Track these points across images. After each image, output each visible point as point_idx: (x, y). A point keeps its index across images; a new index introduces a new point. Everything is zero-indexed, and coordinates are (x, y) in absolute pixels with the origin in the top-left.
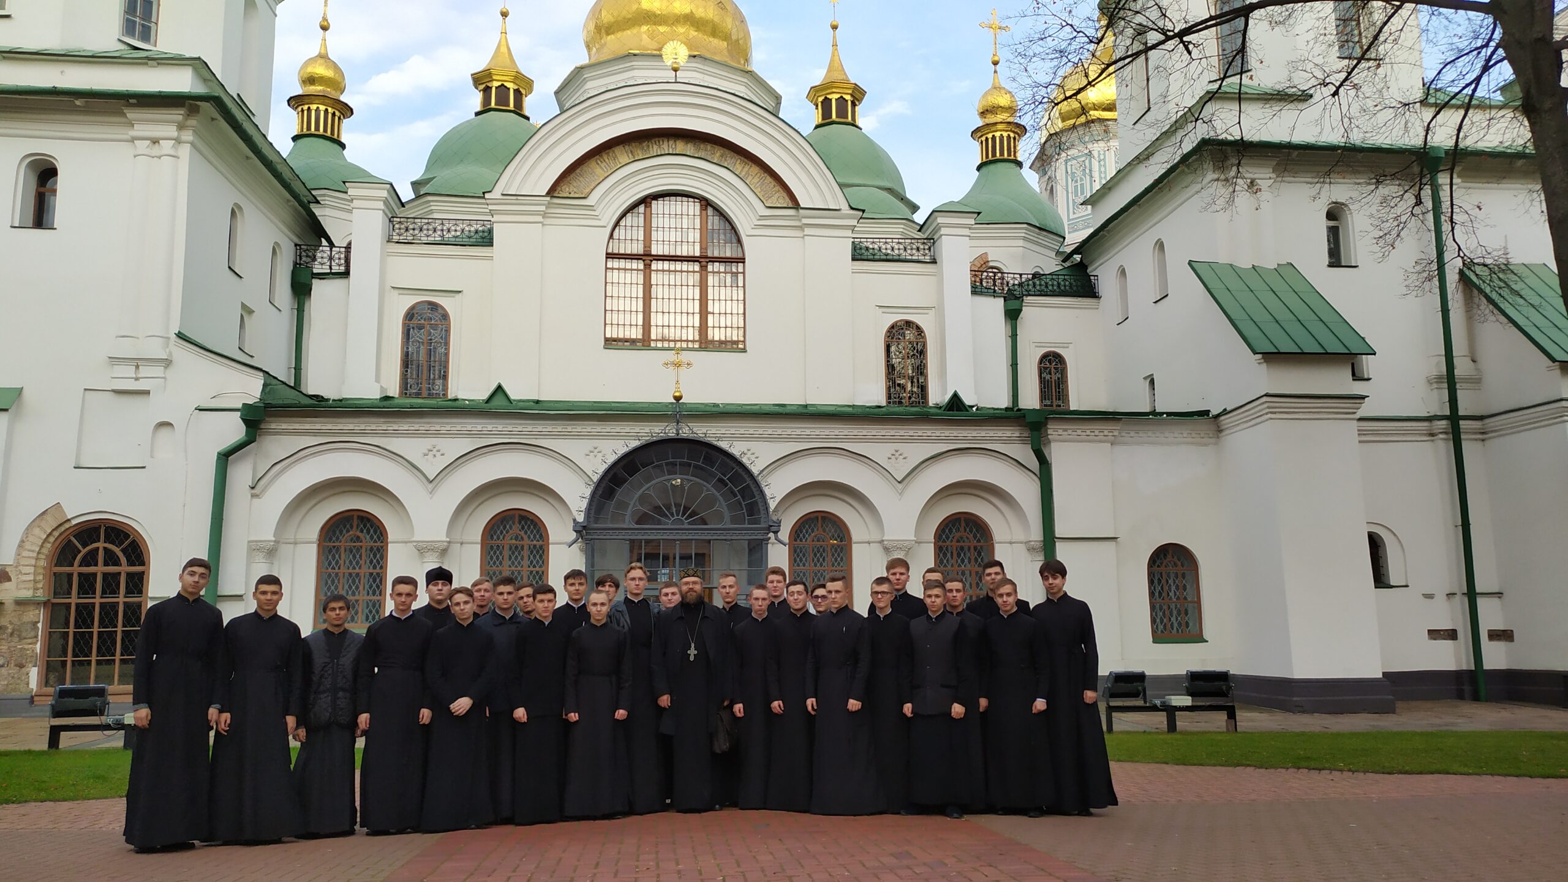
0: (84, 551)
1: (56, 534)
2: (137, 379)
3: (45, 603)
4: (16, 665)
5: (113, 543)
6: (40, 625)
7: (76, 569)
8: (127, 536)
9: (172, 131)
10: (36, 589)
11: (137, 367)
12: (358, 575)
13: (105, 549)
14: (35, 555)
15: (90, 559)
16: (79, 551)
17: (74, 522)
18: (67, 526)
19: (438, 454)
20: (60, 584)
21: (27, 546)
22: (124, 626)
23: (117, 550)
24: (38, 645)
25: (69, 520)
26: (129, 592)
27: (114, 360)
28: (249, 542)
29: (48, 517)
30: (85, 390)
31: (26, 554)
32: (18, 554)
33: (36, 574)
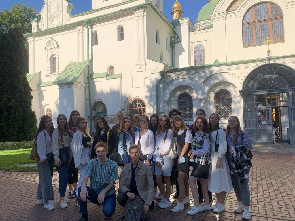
2: (140, 69)
3: (130, 115)
7: (134, 108)
8: (142, 101)
10: (128, 112)
11: (140, 66)
12: (186, 107)
13: (138, 104)
15: (136, 106)
17: (133, 99)
19: (202, 78)
21: (126, 104)
26: (143, 112)
28: (164, 101)
29: (129, 98)
30: (132, 72)
31: (126, 106)
32: (124, 106)
33: (128, 109)
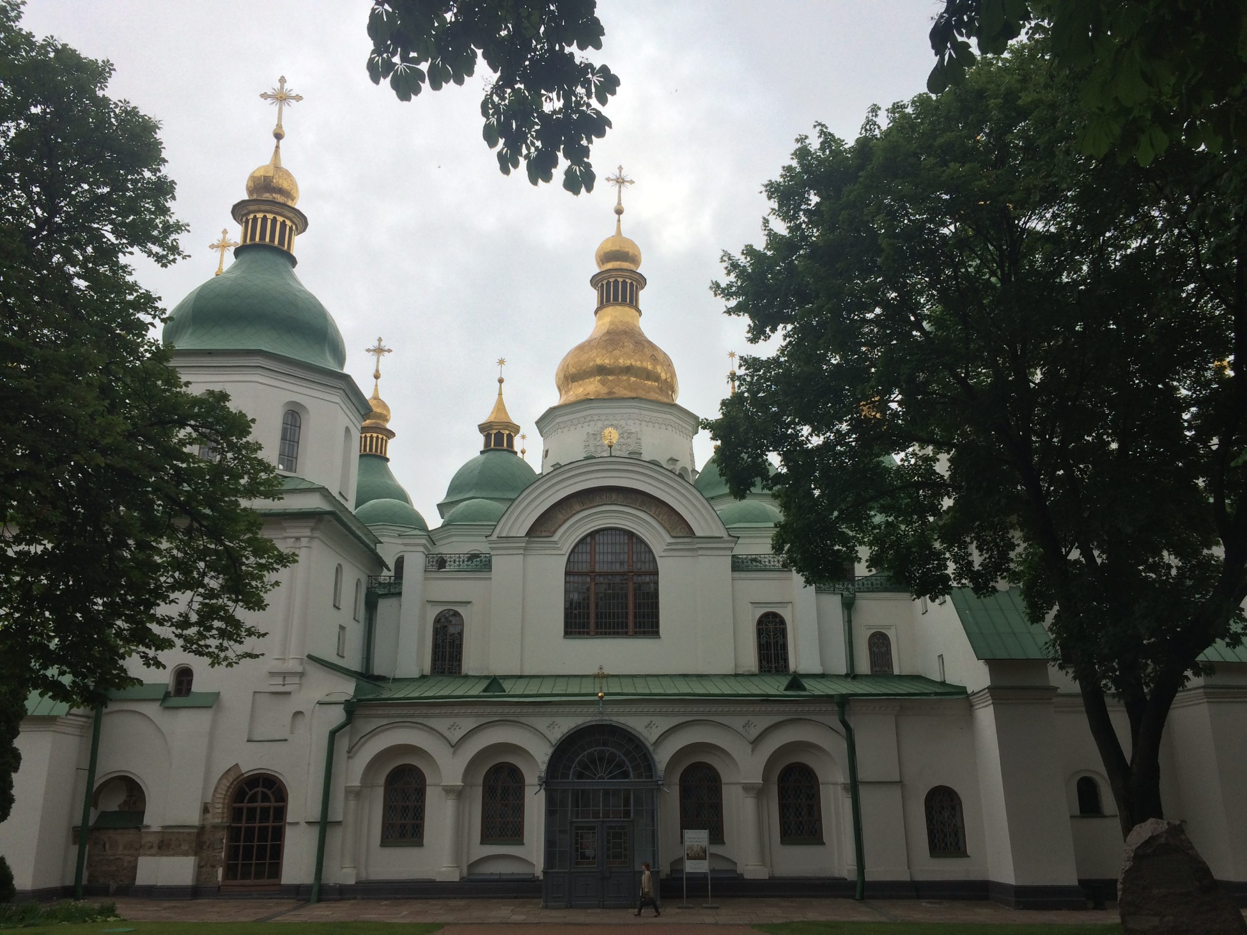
0: (251, 793)
1: (235, 783)
2: (284, 685)
3: (228, 827)
4: (211, 866)
5: (266, 788)
6: (224, 841)
7: (245, 805)
8: (275, 783)
9: (307, 532)
10: (223, 818)
11: (284, 677)
12: (407, 807)
13: (262, 792)
14: (223, 796)
15: (253, 799)
16: (248, 794)
17: (246, 775)
18: (241, 778)
19: (457, 728)
20: (236, 814)
21: (220, 790)
22: (272, 841)
23: (269, 793)
24: (223, 854)
25: (243, 774)
26: (274, 821)
27: (272, 674)
28: (346, 787)
29: (232, 773)
30: (255, 692)
31: (218, 796)
32: (214, 796)
33: (223, 808)
